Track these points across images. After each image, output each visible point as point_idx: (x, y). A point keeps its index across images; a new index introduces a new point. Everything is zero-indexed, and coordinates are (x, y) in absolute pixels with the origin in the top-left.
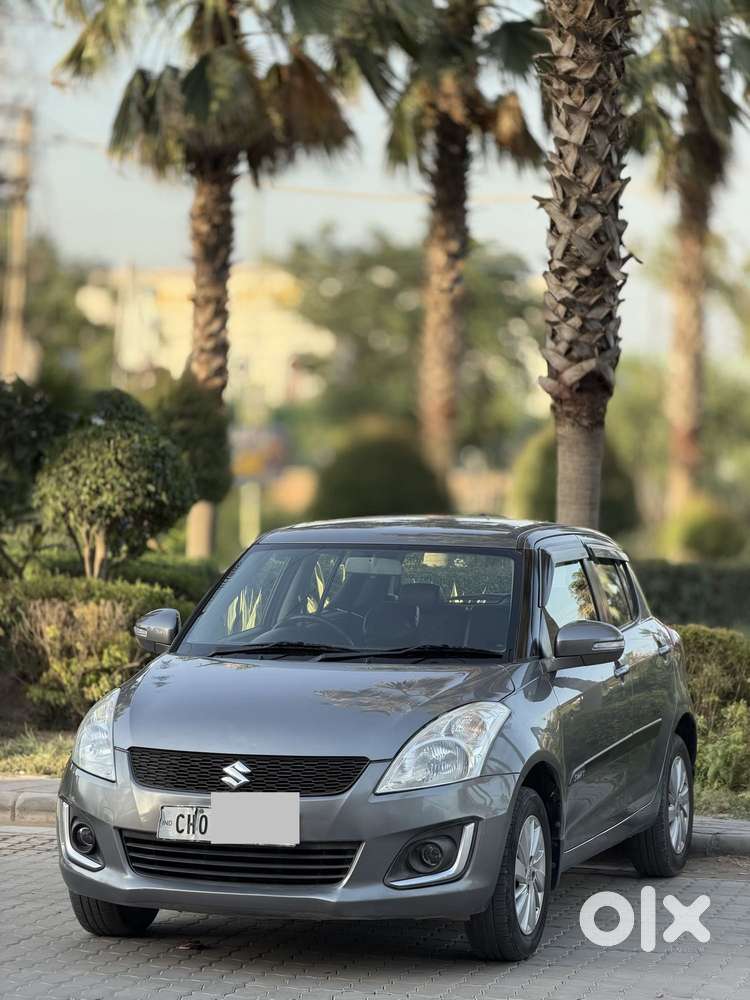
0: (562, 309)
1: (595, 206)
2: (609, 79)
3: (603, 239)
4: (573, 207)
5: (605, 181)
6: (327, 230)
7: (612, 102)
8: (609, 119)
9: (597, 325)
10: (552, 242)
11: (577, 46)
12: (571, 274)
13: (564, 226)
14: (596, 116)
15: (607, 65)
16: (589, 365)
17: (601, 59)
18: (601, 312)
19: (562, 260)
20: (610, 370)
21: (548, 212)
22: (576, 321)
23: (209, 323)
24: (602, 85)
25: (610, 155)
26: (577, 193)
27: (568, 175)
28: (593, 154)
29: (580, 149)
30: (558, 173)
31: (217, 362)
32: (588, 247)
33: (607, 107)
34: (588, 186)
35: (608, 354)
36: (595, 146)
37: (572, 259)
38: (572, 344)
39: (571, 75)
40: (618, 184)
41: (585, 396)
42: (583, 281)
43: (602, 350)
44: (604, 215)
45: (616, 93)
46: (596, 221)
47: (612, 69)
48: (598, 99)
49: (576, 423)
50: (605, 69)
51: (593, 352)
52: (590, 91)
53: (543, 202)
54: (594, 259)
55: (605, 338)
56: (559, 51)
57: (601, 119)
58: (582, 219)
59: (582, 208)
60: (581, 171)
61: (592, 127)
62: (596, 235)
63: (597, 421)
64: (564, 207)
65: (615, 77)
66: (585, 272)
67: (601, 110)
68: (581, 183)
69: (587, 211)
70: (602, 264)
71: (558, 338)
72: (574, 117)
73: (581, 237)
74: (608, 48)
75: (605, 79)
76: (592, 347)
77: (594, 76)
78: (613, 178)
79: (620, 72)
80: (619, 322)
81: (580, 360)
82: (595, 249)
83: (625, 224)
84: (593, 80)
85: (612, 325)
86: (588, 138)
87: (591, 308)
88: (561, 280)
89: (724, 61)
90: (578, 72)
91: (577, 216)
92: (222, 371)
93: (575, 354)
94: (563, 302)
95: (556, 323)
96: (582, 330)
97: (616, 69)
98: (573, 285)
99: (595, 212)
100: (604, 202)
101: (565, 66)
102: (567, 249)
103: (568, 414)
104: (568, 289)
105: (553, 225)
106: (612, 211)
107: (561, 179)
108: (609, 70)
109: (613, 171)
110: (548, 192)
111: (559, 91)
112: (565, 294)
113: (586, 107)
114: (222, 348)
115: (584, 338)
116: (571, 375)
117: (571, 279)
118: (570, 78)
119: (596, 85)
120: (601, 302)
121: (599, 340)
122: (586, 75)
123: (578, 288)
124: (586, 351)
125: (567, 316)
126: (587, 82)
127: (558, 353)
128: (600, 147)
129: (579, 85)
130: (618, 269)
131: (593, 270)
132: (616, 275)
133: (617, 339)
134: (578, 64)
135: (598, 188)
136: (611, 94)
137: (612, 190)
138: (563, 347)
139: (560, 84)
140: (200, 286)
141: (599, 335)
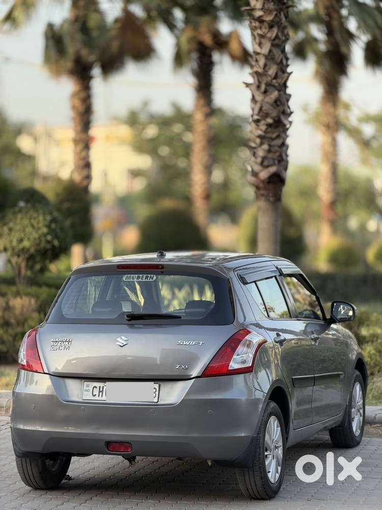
0: (258, 141)
1: (274, 86)
2: (281, 20)
3: (279, 103)
4: (263, 87)
5: (280, 73)
6: (146, 104)
7: (283, 32)
8: (281, 41)
9: (277, 148)
10: (253, 106)
11: (264, 3)
12: (263, 122)
13: (259, 97)
14: (274, 39)
15: (280, 13)
16: (273, 169)
17: (277, 10)
18: (279, 142)
19: (258, 115)
20: (283, 171)
21: (251, 90)
22: (266, 147)
23: (81, 152)
24: (277, 24)
25: (282, 60)
26: (265, 80)
27: (260, 70)
28: (273, 59)
29: (266, 57)
30: (255, 69)
31: (85, 172)
32: (271, 108)
33: (280, 34)
34: (270, 76)
35: (283, 163)
36: (274, 55)
37: (264, 114)
38: (264, 158)
39: (261, 18)
40: (286, 75)
41: (271, 186)
42: (269, 125)
43: (279, 161)
44: (279, 91)
45: (285, 27)
46: (275, 94)
47: (282, 15)
48: (275, 30)
49: (267, 200)
50: (278, 14)
51: (274, 162)
52: (271, 27)
53: (247, 85)
54: (274, 114)
55: (281, 156)
56: (255, 6)
57: (277, 41)
58: (268, 93)
59: (268, 88)
60: (267, 68)
61: (273, 45)
62: (275, 102)
63: (277, 198)
64: (259, 87)
65: (284, 19)
66: (270, 121)
67: (277, 37)
68: (267, 74)
69: (270, 89)
70: (278, 117)
71: (256, 155)
72: (263, 41)
73: (267, 103)
74: (280, 4)
75: (279, 20)
76: (274, 159)
77: (273, 19)
78: (284, 72)
79: (286, 17)
80: (287, 147)
81: (268, 167)
82: (275, 108)
83: (290, 96)
84: (272, 21)
85: (284, 148)
86: (270, 51)
87: (273, 139)
88: (258, 125)
89: (344, 12)
90: (264, 17)
91: (265, 92)
92: (88, 177)
93: (266, 163)
94: (260, 137)
95: (255, 148)
96: (269, 151)
97: (285, 15)
98: (264, 128)
99: (274, 89)
100: (279, 84)
101: (258, 13)
102: (261, 109)
103: (263, 195)
104: (261, 130)
105: (253, 97)
106: (283, 89)
107: (257, 73)
108: (281, 15)
109: (284, 68)
110: (250, 80)
111: (255, 27)
112: (260, 132)
113: (269, 35)
114: (88, 165)
115: (270, 155)
116: (264, 174)
117: (264, 124)
118: (260, 20)
119: (274, 23)
120: (278, 137)
121: (278, 157)
122: (269, 18)
123: (267, 129)
124: (271, 162)
125: (262, 144)
126: (269, 22)
127: (256, 163)
128: (277, 55)
129: (265, 24)
130: (287, 119)
131: (274, 120)
132: (285, 122)
133: (287, 156)
134: (265, 12)
135: (276, 77)
136: (282, 29)
137: (283, 78)
138: (259, 160)
139: (255, 23)
140: (77, 133)
141: (278, 154)
